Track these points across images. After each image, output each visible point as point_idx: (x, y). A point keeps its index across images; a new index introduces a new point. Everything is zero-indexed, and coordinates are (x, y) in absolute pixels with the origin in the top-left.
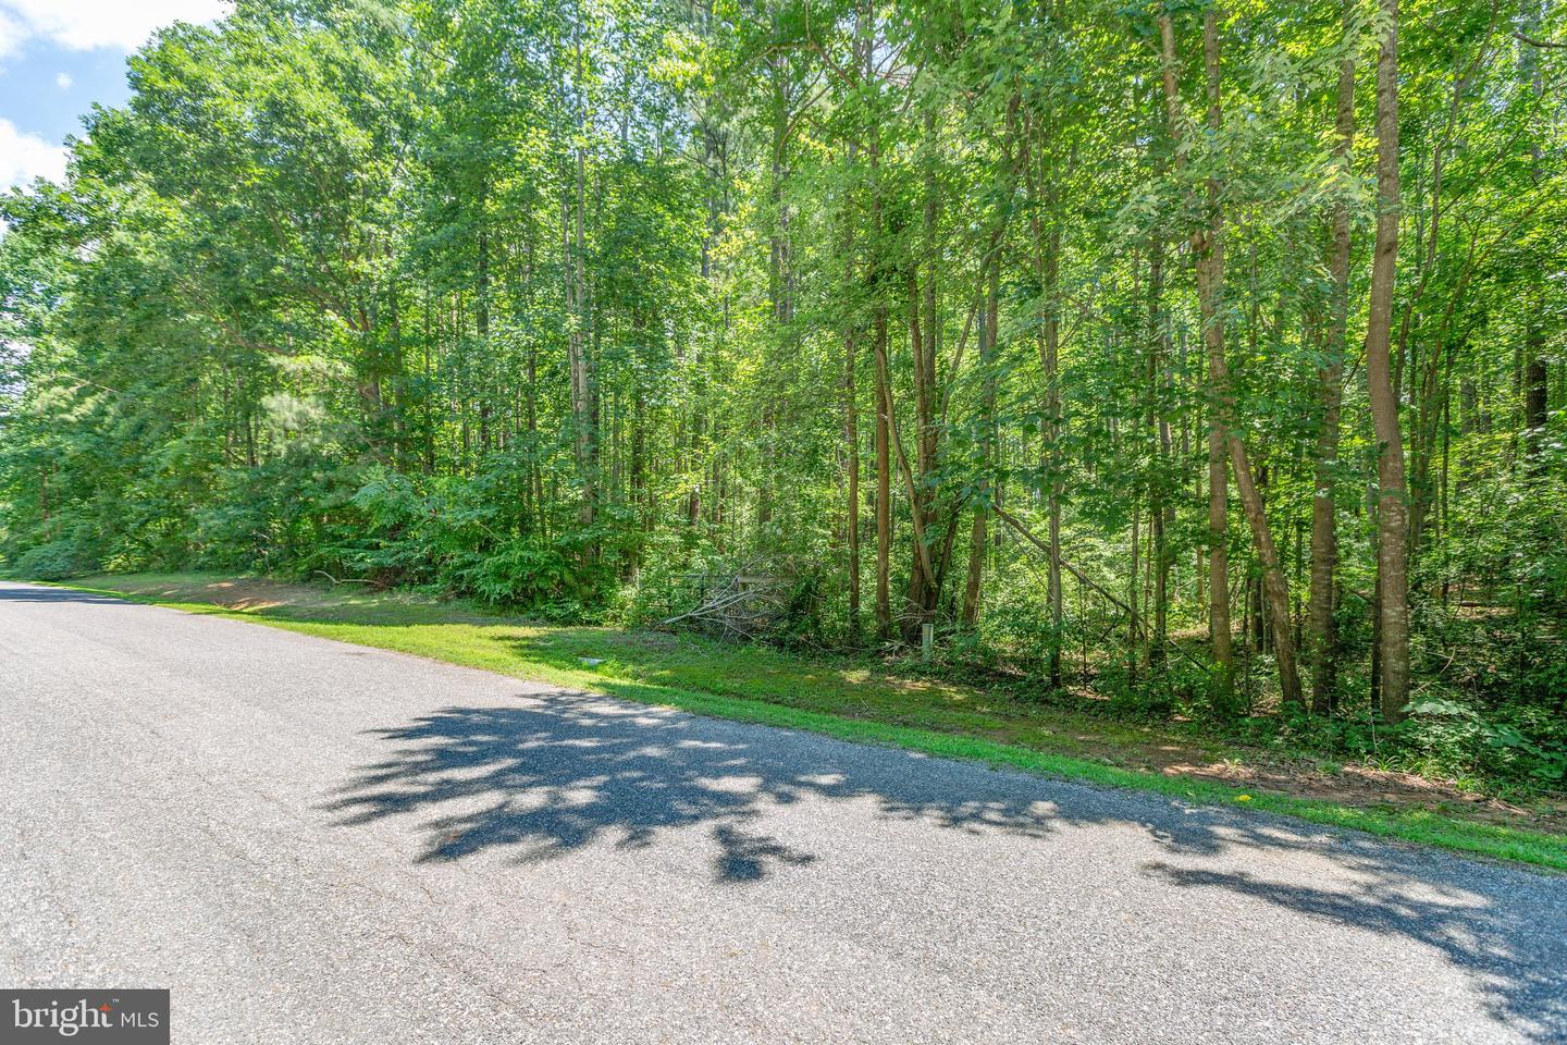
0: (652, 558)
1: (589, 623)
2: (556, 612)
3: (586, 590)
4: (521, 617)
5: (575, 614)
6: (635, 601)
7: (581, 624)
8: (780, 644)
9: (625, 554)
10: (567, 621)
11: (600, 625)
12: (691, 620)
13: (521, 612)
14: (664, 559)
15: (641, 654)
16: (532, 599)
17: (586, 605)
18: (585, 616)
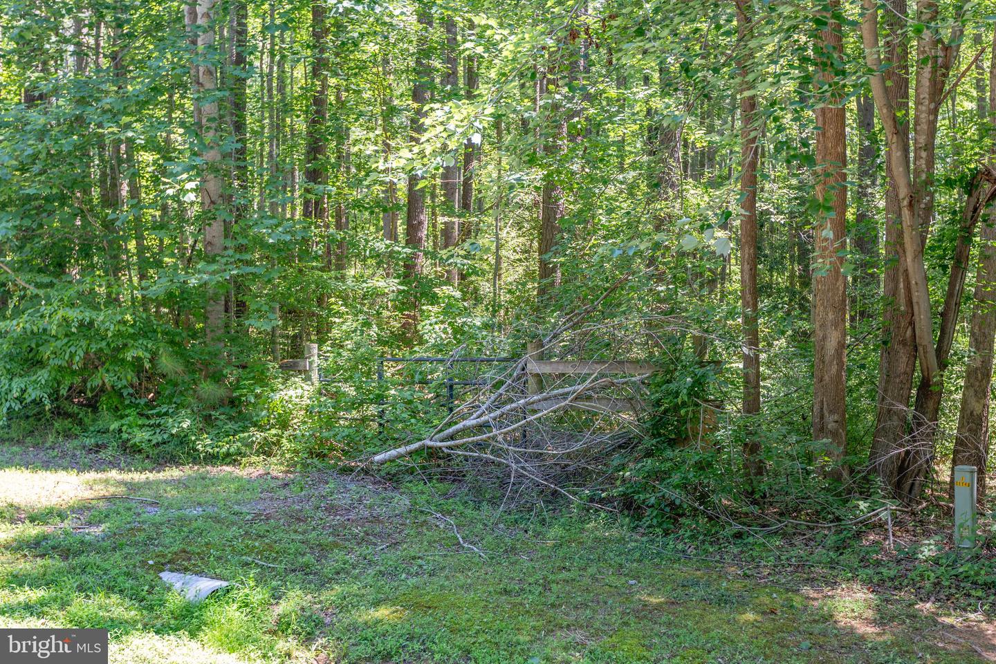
0: (344, 325)
1: (212, 459)
2: (141, 436)
3: (207, 388)
4: (70, 445)
5: (182, 439)
6: (309, 410)
7: (196, 461)
8: (630, 506)
9: (291, 314)
10: (163, 456)
11: (235, 463)
12: (433, 453)
13: (68, 435)
14: (367, 324)
15: (323, 551)
16: (93, 405)
17: (208, 419)
18: (204, 443)
